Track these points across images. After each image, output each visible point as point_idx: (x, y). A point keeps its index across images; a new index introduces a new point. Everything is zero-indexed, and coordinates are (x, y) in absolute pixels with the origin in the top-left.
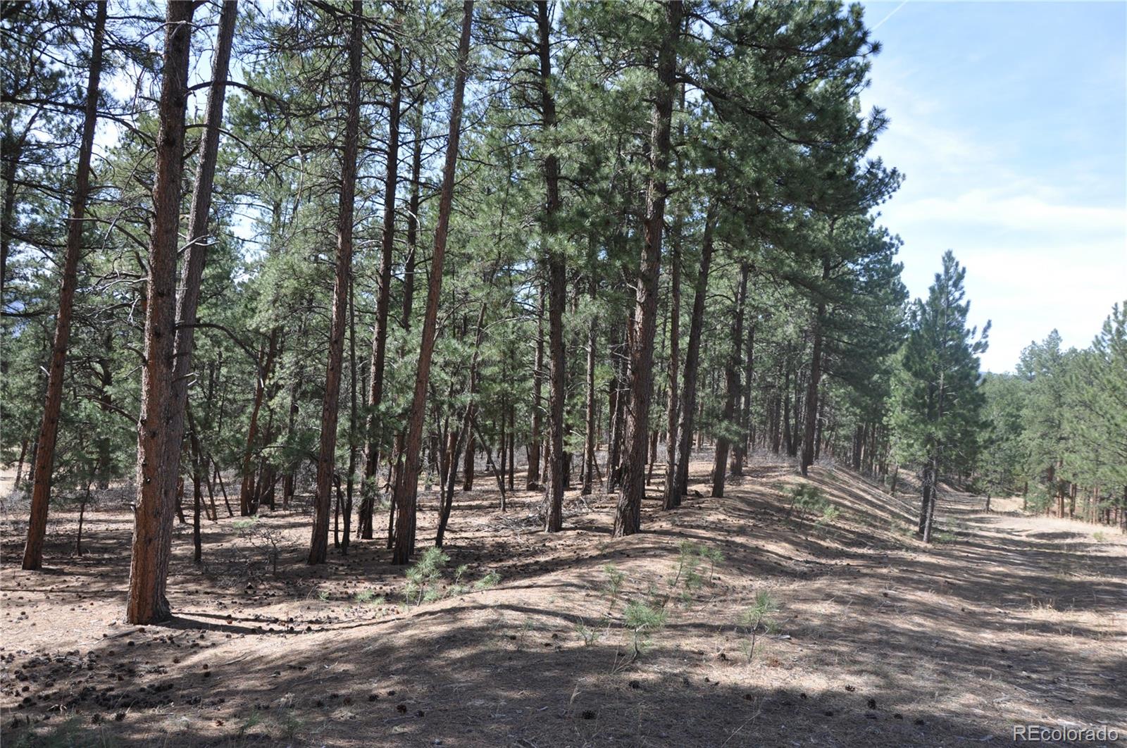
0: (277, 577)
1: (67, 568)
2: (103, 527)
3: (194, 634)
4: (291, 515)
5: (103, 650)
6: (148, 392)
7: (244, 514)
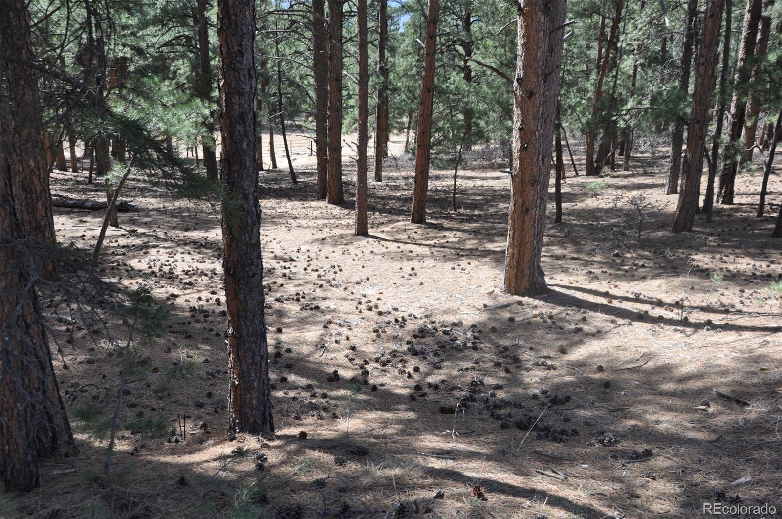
0: (644, 244)
1: (446, 223)
2: (470, 184)
3: (574, 315)
4: (633, 176)
5: (483, 324)
7: (589, 174)
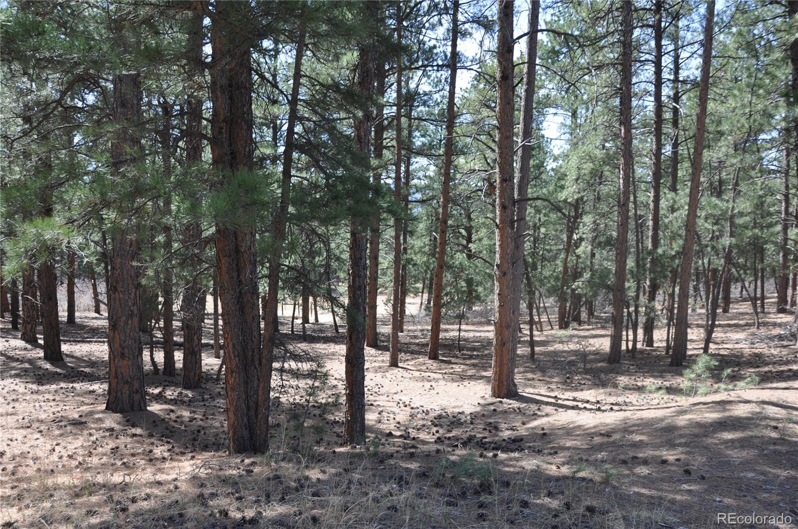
0: (587, 371)
1: (453, 360)
2: (471, 335)
3: (534, 407)
4: (593, 329)
5: (478, 412)
6: (500, 245)
7: (561, 328)
